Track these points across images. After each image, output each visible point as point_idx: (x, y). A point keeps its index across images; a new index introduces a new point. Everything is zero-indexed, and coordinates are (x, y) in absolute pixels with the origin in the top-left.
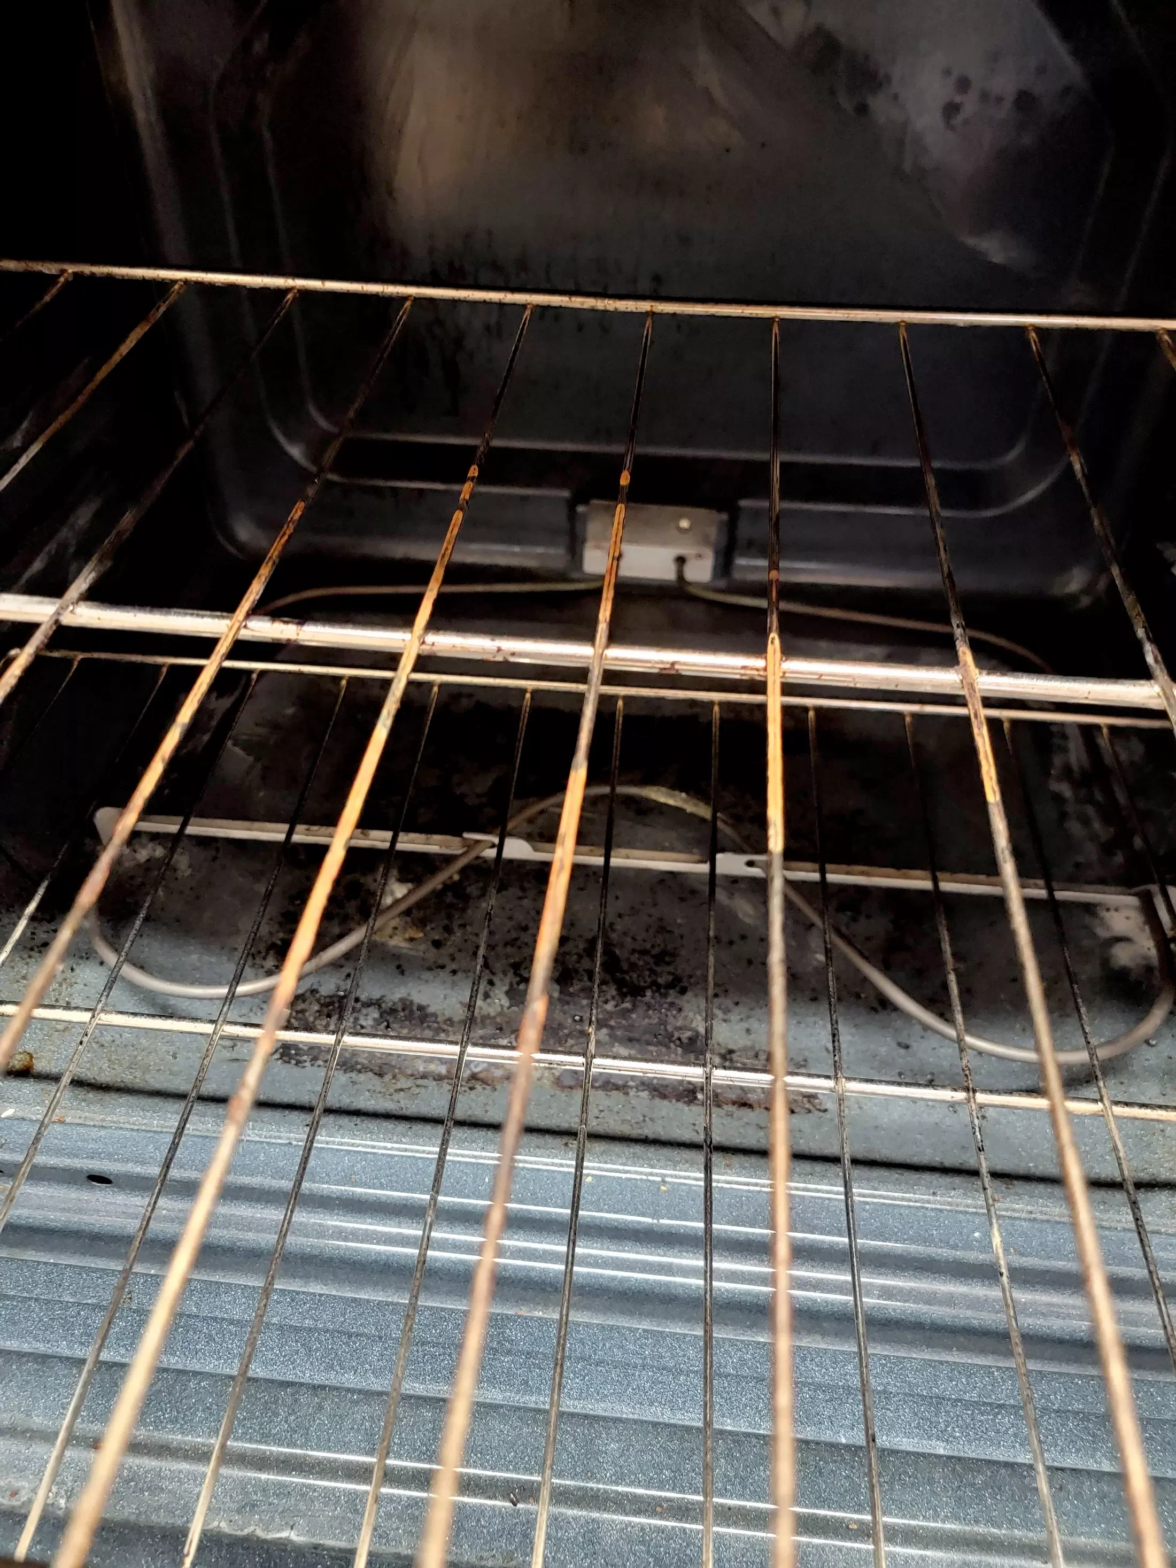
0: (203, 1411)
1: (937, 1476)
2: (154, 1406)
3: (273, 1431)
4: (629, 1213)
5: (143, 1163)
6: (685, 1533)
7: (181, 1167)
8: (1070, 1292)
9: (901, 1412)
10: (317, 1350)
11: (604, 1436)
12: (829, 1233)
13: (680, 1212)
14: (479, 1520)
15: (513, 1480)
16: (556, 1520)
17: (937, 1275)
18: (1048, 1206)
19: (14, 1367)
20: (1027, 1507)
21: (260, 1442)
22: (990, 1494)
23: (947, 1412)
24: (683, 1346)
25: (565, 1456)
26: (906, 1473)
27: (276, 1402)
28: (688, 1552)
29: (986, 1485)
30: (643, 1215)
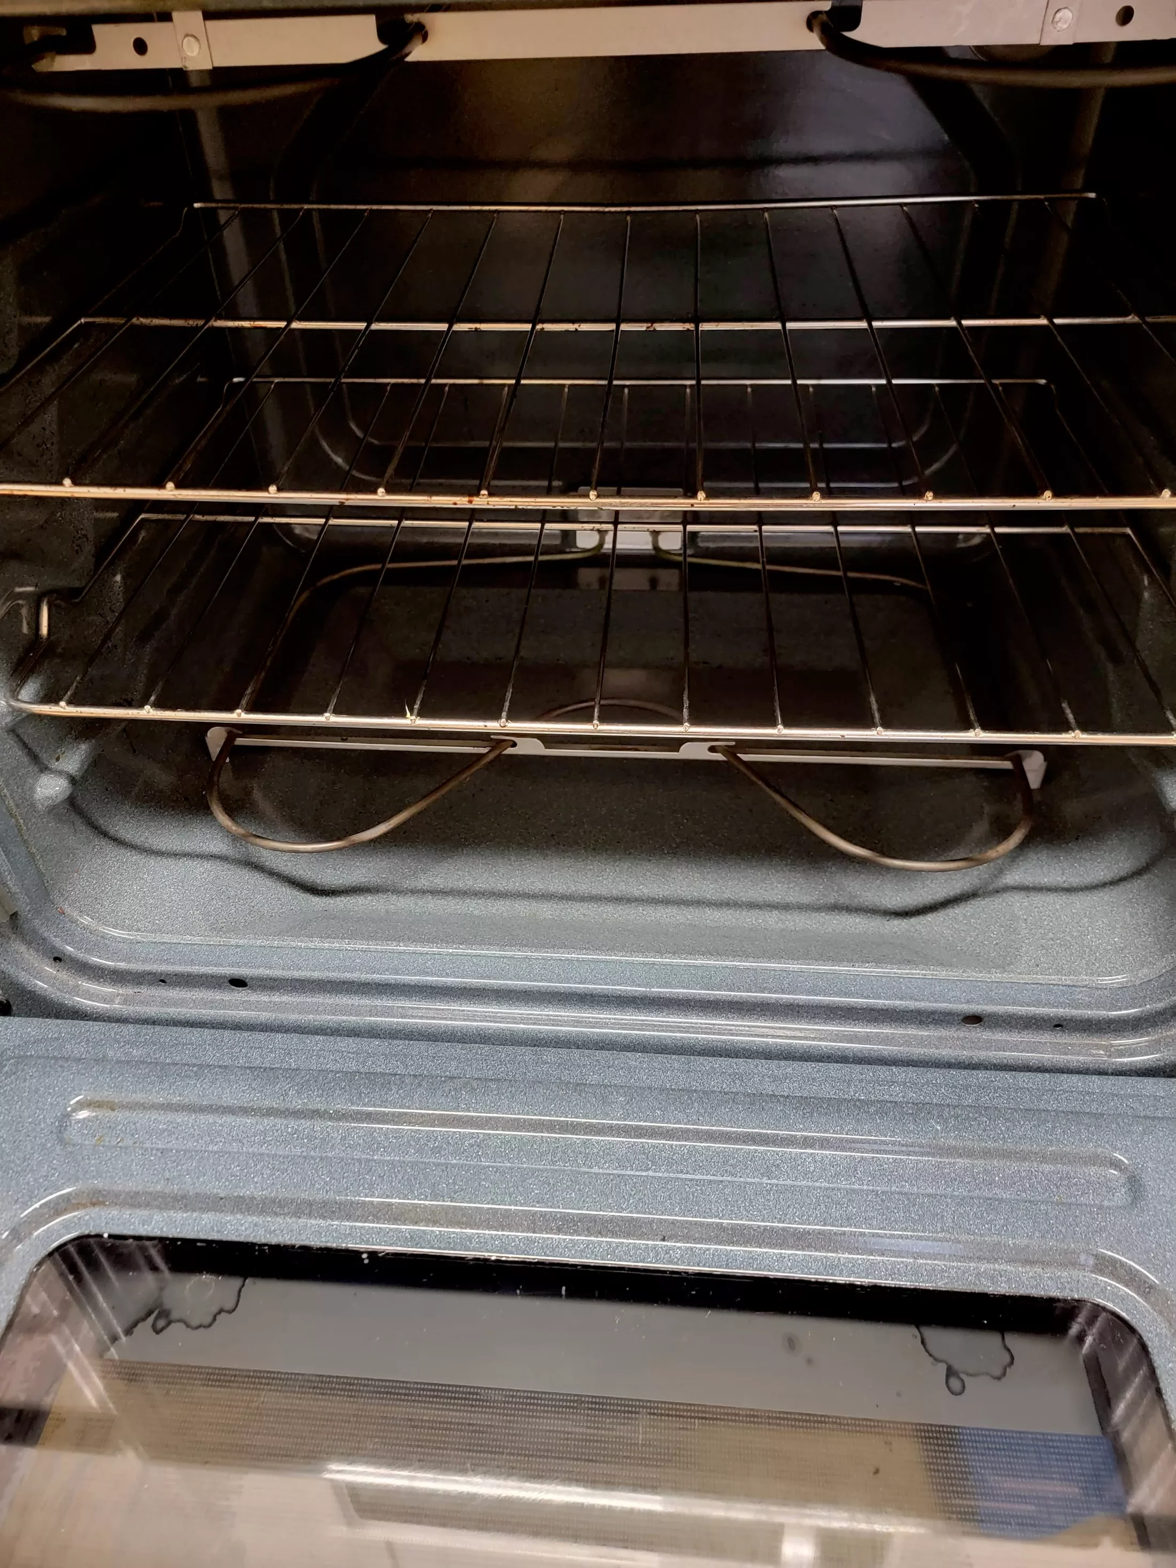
0: (340, 1090)
1: (843, 1108)
2: (306, 1088)
3: (389, 1099)
4: (629, 985)
5: (270, 968)
6: (672, 1148)
7: (299, 969)
8: (955, 1029)
9: (823, 1087)
10: (411, 1065)
11: (615, 1093)
12: (775, 992)
13: (666, 982)
14: (532, 1145)
15: (554, 1121)
16: (585, 1143)
17: (857, 1022)
18: (937, 971)
19: (206, 1071)
20: (904, 1124)
21: (381, 1106)
22: (879, 1117)
23: (855, 1086)
24: (670, 1062)
25: (589, 1105)
26: (821, 1107)
27: (389, 1083)
28: (674, 1158)
29: (877, 1112)
30: (639, 986)
